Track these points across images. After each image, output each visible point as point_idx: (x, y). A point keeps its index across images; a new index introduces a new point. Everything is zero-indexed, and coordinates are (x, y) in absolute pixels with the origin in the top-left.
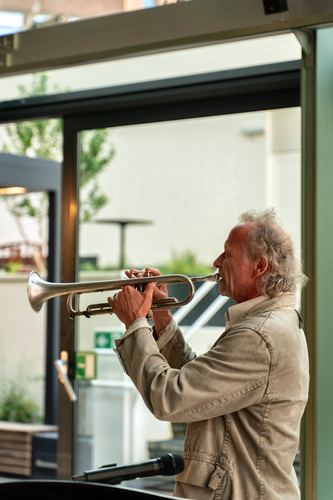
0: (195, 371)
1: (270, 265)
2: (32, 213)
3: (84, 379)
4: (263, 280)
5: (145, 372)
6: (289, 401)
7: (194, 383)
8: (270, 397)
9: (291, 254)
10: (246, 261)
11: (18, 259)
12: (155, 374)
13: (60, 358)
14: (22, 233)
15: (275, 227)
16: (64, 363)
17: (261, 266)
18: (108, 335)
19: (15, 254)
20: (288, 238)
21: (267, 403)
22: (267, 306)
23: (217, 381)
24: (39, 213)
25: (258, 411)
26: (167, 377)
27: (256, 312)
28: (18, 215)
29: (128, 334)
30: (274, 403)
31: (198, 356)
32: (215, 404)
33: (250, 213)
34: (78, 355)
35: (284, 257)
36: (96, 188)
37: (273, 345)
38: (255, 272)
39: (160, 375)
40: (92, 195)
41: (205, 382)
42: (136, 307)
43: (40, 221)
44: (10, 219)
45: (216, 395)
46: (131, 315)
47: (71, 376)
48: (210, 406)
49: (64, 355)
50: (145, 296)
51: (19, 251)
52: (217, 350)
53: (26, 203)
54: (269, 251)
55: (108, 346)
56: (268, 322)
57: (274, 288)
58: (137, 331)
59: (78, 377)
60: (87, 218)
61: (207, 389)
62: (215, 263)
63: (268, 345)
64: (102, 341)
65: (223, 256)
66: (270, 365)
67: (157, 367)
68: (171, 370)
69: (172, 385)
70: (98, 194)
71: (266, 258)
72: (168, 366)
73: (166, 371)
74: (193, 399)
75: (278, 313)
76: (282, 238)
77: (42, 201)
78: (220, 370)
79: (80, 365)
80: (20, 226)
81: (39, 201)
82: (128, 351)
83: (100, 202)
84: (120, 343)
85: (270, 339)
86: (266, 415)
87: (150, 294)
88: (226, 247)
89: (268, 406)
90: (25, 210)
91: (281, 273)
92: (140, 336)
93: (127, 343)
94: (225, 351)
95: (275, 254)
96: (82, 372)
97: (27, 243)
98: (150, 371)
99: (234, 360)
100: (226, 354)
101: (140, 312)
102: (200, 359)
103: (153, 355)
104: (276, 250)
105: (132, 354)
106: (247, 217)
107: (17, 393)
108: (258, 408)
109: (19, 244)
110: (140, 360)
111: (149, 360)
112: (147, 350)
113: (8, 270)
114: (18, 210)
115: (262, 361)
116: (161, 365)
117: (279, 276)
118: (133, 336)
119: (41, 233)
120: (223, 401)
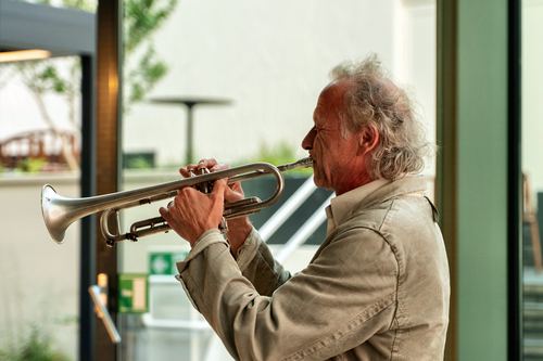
0: (293, 297)
1: (382, 137)
2: (59, 88)
3: (131, 312)
4: (374, 158)
5: (225, 305)
6: (427, 325)
7: (293, 315)
8: (402, 322)
9: (410, 117)
10: (346, 134)
11: (41, 155)
12: (238, 307)
13: (96, 283)
14: (46, 117)
15: (382, 81)
16: (102, 291)
17: (369, 139)
18: (168, 257)
19: (36, 148)
20: (403, 94)
21: (396, 331)
22: (387, 193)
23: (325, 309)
24: (70, 88)
25: (383, 344)
26: (255, 310)
27: (372, 203)
28: (39, 91)
29: (195, 253)
30: (407, 330)
31: (293, 275)
32: (326, 343)
33: (344, 66)
34: (122, 278)
35: (401, 122)
36: (151, 51)
37: (400, 248)
38: (362, 149)
39: (246, 308)
40: (145, 62)
41: (309, 312)
42: (202, 215)
43: (70, 100)
44: (27, 96)
45: (326, 329)
46: (197, 227)
47: (113, 308)
48: (320, 346)
49: (103, 279)
50: (213, 199)
51: (41, 144)
52: (319, 263)
53: (49, 73)
54: (377, 116)
55: (168, 272)
56: (391, 214)
57: (392, 167)
58: (208, 247)
59: (123, 309)
60: (138, 95)
61: (312, 321)
62: (304, 143)
63: (393, 249)
64: (160, 265)
65: (313, 133)
66: (398, 277)
67: (241, 296)
68: (259, 299)
69: (264, 320)
70: (153, 62)
71: (375, 126)
72: (256, 293)
73: (253, 301)
74: (293, 337)
75: (402, 201)
76: (394, 95)
77: (73, 72)
78: (330, 292)
79: (126, 293)
80: (42, 106)
81: (68, 69)
82: (197, 278)
83: (156, 73)
84: (185, 267)
85: (395, 241)
86: (396, 348)
87: (220, 195)
88: (315, 119)
89: (399, 336)
90: (49, 83)
91: (398, 145)
92: (212, 255)
93: (195, 266)
94: (334, 263)
95: (387, 119)
96: (128, 302)
97: (53, 132)
98: (231, 303)
99: (347, 275)
100: (336, 267)
101: (210, 221)
102: (298, 279)
103: (234, 280)
104: (386, 113)
105: (203, 281)
106: (341, 73)
107: (40, 341)
108: (383, 339)
109: (42, 133)
110: (216, 289)
111: (229, 287)
112: (224, 274)
113: (25, 169)
114: (39, 82)
115: (387, 273)
116: (247, 293)
117: (396, 150)
118: (203, 256)
119: (71, 116)
120: (337, 337)
